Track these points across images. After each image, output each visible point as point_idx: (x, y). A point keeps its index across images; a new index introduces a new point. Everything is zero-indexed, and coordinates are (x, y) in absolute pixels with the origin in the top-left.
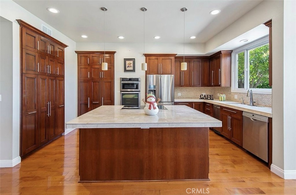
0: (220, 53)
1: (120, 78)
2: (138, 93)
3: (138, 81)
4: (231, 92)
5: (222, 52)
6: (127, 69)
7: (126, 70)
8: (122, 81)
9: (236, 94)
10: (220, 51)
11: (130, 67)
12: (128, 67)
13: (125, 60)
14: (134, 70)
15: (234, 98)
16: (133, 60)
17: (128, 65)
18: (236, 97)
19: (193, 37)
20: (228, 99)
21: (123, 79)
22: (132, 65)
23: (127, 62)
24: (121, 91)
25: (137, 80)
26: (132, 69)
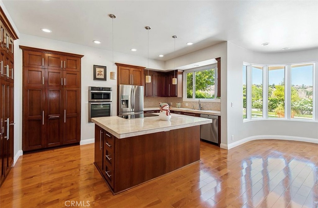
0: (177, 71)
1: (89, 87)
2: (110, 104)
3: (110, 91)
4: (183, 101)
5: (178, 71)
6: (97, 77)
7: (95, 78)
8: (91, 90)
9: (187, 103)
10: (177, 70)
11: (101, 75)
12: (98, 75)
13: (95, 67)
14: (105, 79)
15: (185, 105)
16: (105, 68)
17: (98, 73)
18: (187, 105)
19: (161, 56)
20: (182, 107)
21: (93, 88)
22: (103, 73)
23: (98, 70)
24: (89, 102)
25: (109, 89)
26: (103, 78)
